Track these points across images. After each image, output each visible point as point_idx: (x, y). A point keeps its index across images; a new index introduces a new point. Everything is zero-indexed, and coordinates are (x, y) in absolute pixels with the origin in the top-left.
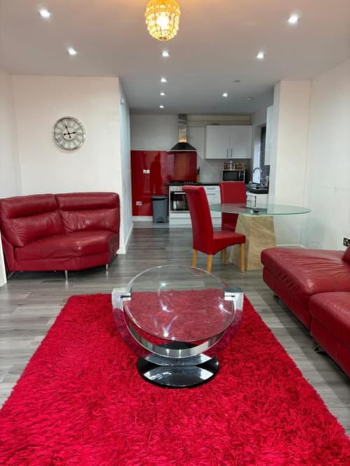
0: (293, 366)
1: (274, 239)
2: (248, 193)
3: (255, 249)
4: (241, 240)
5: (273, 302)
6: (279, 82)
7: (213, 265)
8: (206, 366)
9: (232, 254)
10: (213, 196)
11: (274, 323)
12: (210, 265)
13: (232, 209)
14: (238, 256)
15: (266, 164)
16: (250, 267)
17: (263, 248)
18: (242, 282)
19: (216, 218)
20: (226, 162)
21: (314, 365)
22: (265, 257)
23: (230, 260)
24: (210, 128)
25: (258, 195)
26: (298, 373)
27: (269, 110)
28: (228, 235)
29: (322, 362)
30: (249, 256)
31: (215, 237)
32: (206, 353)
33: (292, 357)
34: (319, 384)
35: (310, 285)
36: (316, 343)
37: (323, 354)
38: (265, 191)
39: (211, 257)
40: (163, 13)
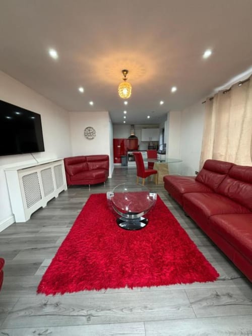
0: (176, 221)
1: (168, 172)
2: (158, 154)
3: (161, 176)
4: (156, 172)
5: (168, 196)
6: (169, 112)
7: (145, 182)
8: (143, 221)
9: (152, 178)
10: (145, 155)
11: (169, 205)
12: (144, 182)
13: (152, 161)
14: (154, 178)
15: (165, 143)
16: (159, 183)
17: (164, 176)
18: (156, 188)
19: (146, 164)
20: (149, 143)
21: (185, 221)
22: (165, 179)
23: (151, 180)
24: (143, 130)
25: (162, 155)
26: (179, 224)
27: (166, 123)
28: (150, 171)
29: (187, 220)
30: (159, 179)
31: (146, 171)
32: (143, 216)
33: (176, 218)
34: (187, 228)
35: (183, 190)
36: (185, 213)
37: (188, 217)
38: (164, 153)
39: (144, 179)
40: (125, 89)
